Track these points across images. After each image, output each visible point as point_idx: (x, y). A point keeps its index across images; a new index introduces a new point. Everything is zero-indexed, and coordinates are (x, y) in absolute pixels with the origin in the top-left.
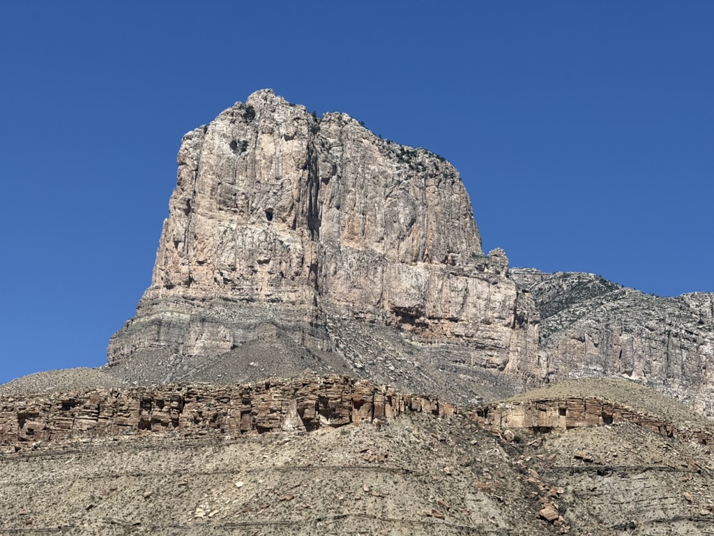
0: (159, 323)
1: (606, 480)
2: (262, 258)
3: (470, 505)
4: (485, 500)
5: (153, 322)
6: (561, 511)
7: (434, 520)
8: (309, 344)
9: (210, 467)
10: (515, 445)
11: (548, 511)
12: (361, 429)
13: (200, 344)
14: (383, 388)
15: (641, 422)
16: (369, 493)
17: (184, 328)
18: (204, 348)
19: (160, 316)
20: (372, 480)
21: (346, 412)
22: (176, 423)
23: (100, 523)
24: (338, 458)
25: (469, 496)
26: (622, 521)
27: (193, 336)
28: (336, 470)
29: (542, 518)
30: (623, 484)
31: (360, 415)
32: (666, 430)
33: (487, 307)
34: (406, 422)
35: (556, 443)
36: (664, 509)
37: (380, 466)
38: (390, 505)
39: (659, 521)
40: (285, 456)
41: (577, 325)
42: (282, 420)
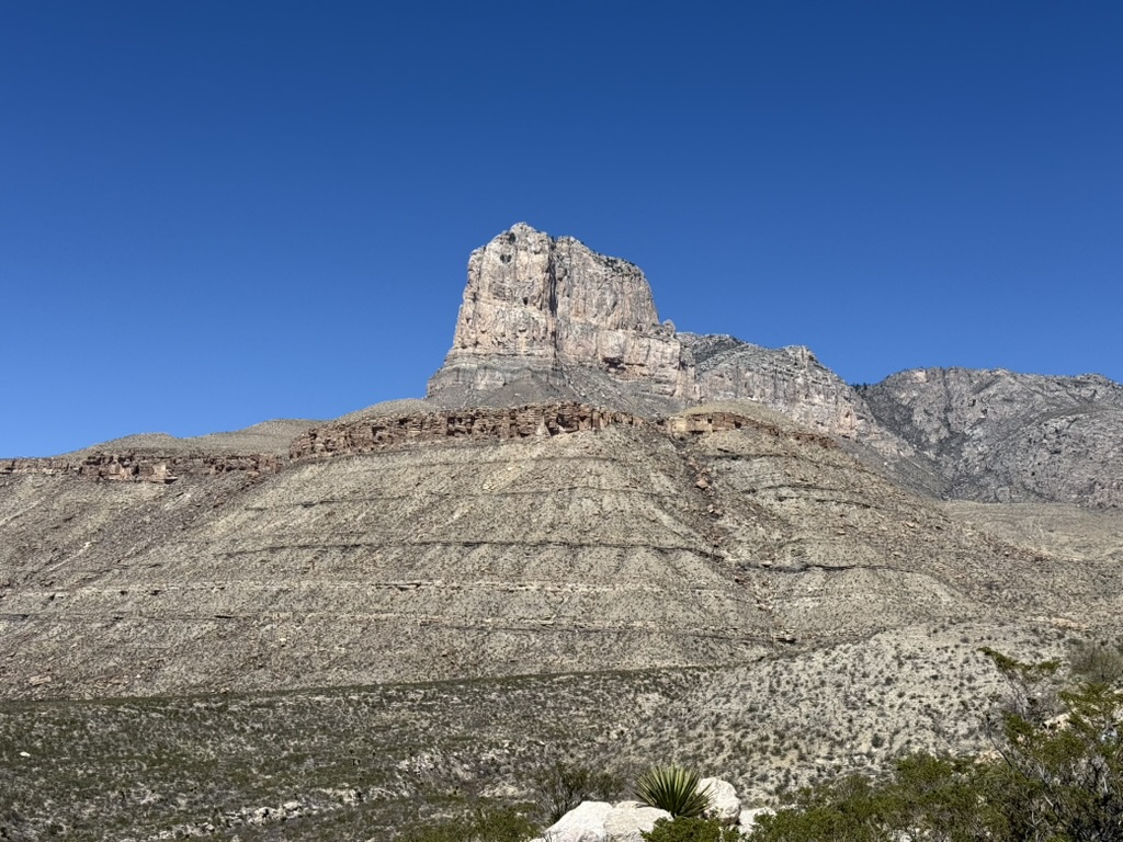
0: (458, 370)
1: (737, 463)
2: (521, 328)
3: (653, 479)
4: (662, 477)
5: (454, 370)
6: (710, 483)
7: (631, 489)
8: (551, 382)
9: (491, 459)
10: (681, 442)
11: (701, 483)
12: (585, 435)
13: (483, 382)
14: (598, 408)
15: (759, 427)
16: (590, 473)
17: (474, 373)
18: (487, 385)
19: (458, 366)
20: (592, 465)
21: (575, 423)
22: (470, 431)
23: (424, 494)
24: (571, 452)
25: (652, 474)
26: (747, 488)
27: (479, 378)
28: (569, 459)
29: (698, 487)
30: (748, 465)
31: (584, 425)
32: (774, 432)
33: (662, 357)
34: (612, 429)
35: (706, 440)
36: (773, 480)
37: (597, 457)
38: (603, 480)
39: (770, 488)
40: (538, 451)
41: (718, 367)
42: (536, 429)
